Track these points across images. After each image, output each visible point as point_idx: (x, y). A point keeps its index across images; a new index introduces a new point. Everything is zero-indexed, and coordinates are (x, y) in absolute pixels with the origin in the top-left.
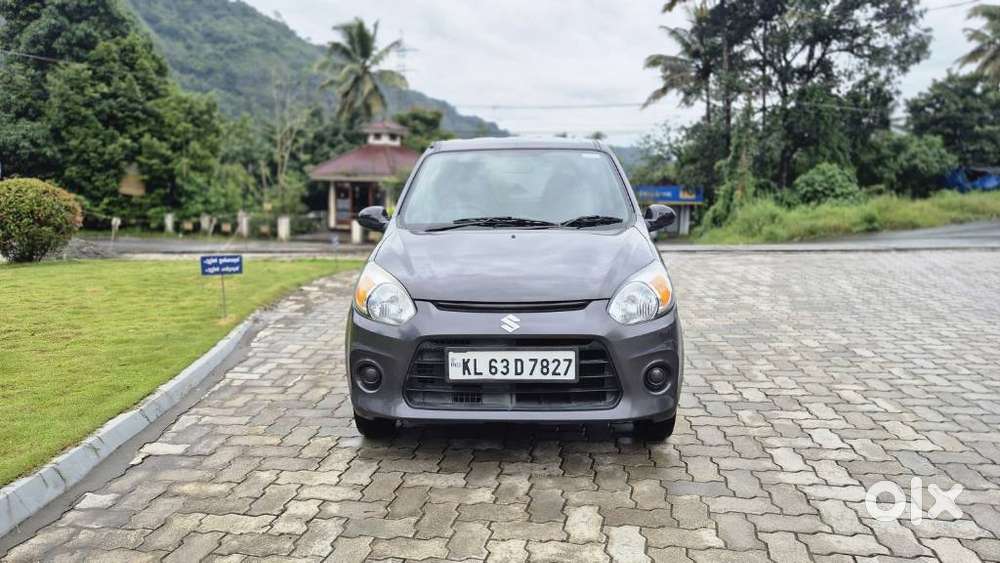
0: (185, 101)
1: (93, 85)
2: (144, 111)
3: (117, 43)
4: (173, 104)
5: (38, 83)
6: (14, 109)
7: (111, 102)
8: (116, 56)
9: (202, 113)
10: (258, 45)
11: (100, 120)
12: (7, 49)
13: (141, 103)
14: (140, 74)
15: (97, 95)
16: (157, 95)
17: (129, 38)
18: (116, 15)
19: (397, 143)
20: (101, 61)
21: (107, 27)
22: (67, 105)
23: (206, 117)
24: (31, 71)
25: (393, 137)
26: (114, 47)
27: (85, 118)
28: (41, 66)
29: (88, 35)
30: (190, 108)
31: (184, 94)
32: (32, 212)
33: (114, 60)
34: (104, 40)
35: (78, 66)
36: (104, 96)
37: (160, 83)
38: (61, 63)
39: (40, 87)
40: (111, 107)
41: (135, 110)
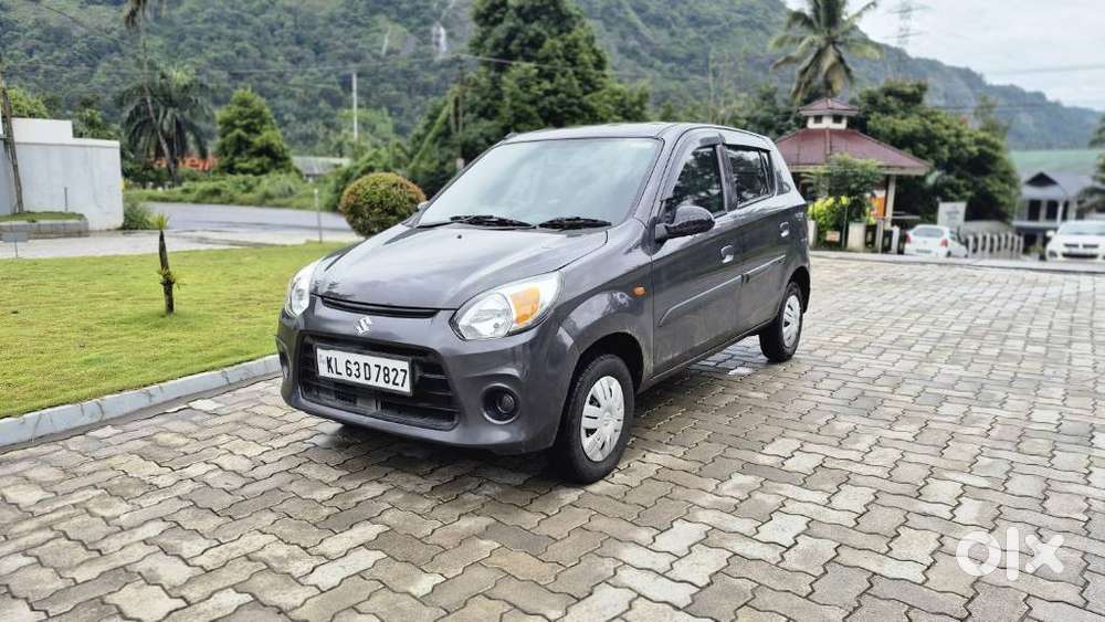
0: (619, 94)
1: (539, 83)
2: (581, 106)
3: (563, 40)
4: (606, 97)
5: (496, 84)
6: (478, 109)
7: (552, 98)
8: (560, 53)
9: (633, 105)
10: (744, 23)
11: (542, 117)
12: (477, 54)
13: (578, 98)
14: (580, 69)
15: (541, 93)
16: (595, 89)
17: (574, 33)
18: (564, 13)
19: (843, 125)
20: (547, 59)
21: (555, 24)
22: (516, 104)
23: (637, 108)
24: (492, 74)
25: (837, 119)
26: (559, 44)
27: (530, 115)
28: (501, 68)
29: (538, 35)
30: (622, 100)
31: (618, 87)
32: (381, 202)
33: (558, 57)
34: (552, 38)
35: (526, 65)
36: (548, 93)
37: (597, 77)
38: (514, 63)
39: (497, 88)
40: (551, 103)
41: (571, 105)
